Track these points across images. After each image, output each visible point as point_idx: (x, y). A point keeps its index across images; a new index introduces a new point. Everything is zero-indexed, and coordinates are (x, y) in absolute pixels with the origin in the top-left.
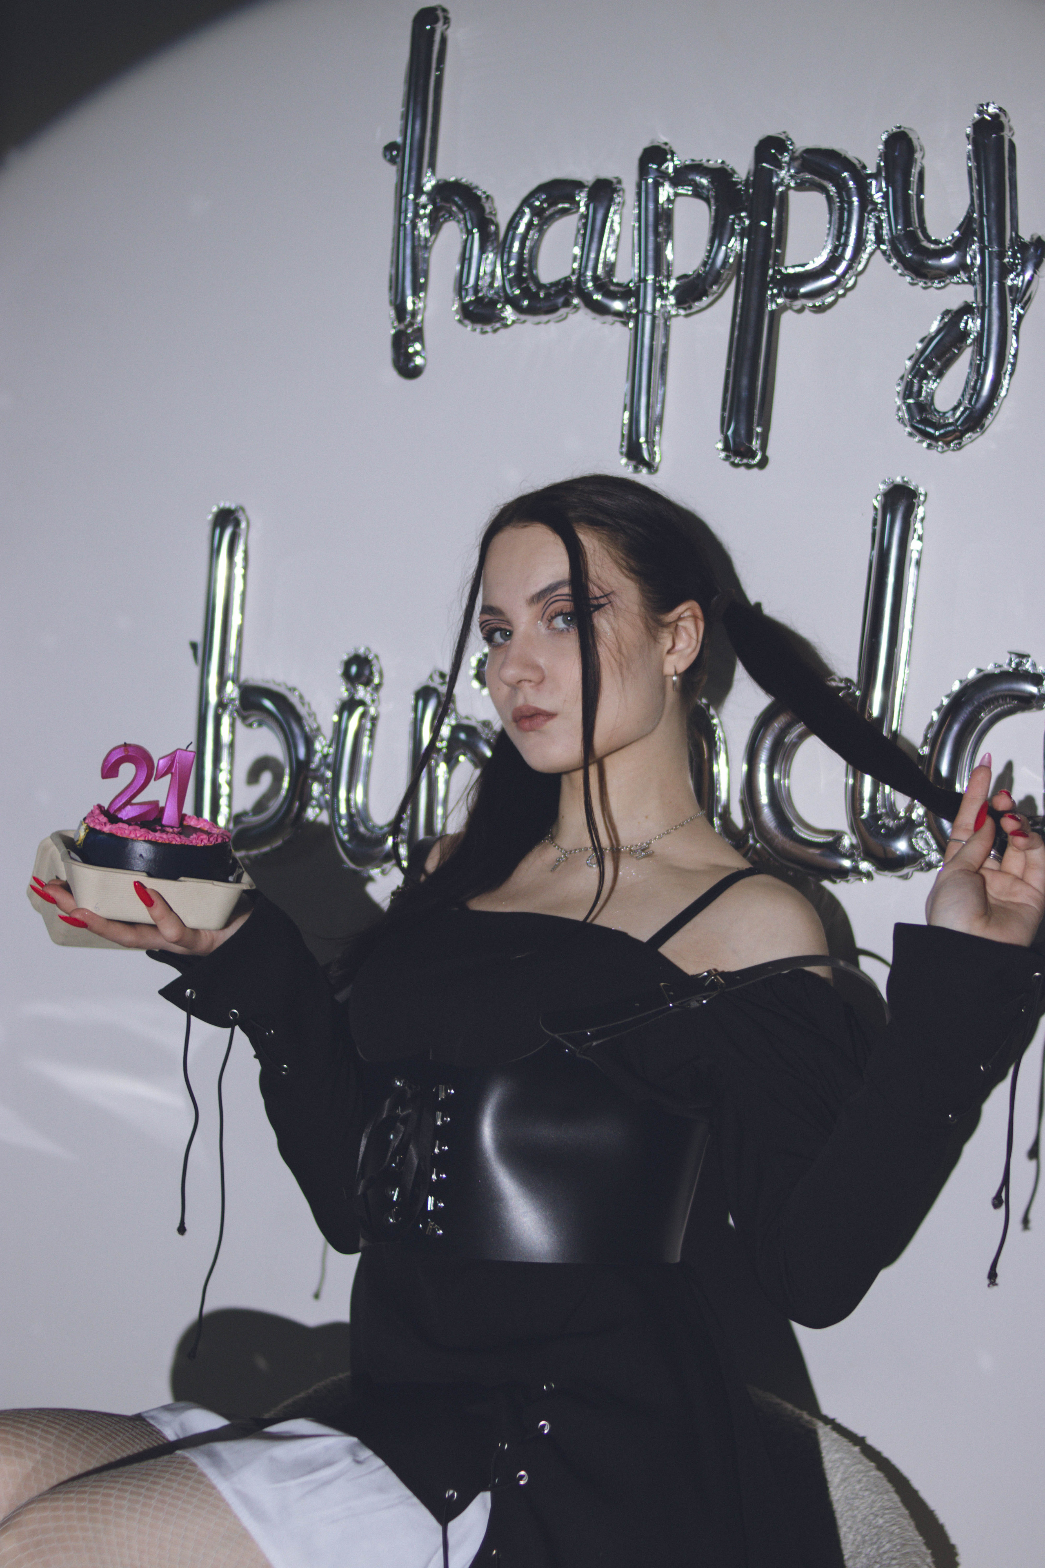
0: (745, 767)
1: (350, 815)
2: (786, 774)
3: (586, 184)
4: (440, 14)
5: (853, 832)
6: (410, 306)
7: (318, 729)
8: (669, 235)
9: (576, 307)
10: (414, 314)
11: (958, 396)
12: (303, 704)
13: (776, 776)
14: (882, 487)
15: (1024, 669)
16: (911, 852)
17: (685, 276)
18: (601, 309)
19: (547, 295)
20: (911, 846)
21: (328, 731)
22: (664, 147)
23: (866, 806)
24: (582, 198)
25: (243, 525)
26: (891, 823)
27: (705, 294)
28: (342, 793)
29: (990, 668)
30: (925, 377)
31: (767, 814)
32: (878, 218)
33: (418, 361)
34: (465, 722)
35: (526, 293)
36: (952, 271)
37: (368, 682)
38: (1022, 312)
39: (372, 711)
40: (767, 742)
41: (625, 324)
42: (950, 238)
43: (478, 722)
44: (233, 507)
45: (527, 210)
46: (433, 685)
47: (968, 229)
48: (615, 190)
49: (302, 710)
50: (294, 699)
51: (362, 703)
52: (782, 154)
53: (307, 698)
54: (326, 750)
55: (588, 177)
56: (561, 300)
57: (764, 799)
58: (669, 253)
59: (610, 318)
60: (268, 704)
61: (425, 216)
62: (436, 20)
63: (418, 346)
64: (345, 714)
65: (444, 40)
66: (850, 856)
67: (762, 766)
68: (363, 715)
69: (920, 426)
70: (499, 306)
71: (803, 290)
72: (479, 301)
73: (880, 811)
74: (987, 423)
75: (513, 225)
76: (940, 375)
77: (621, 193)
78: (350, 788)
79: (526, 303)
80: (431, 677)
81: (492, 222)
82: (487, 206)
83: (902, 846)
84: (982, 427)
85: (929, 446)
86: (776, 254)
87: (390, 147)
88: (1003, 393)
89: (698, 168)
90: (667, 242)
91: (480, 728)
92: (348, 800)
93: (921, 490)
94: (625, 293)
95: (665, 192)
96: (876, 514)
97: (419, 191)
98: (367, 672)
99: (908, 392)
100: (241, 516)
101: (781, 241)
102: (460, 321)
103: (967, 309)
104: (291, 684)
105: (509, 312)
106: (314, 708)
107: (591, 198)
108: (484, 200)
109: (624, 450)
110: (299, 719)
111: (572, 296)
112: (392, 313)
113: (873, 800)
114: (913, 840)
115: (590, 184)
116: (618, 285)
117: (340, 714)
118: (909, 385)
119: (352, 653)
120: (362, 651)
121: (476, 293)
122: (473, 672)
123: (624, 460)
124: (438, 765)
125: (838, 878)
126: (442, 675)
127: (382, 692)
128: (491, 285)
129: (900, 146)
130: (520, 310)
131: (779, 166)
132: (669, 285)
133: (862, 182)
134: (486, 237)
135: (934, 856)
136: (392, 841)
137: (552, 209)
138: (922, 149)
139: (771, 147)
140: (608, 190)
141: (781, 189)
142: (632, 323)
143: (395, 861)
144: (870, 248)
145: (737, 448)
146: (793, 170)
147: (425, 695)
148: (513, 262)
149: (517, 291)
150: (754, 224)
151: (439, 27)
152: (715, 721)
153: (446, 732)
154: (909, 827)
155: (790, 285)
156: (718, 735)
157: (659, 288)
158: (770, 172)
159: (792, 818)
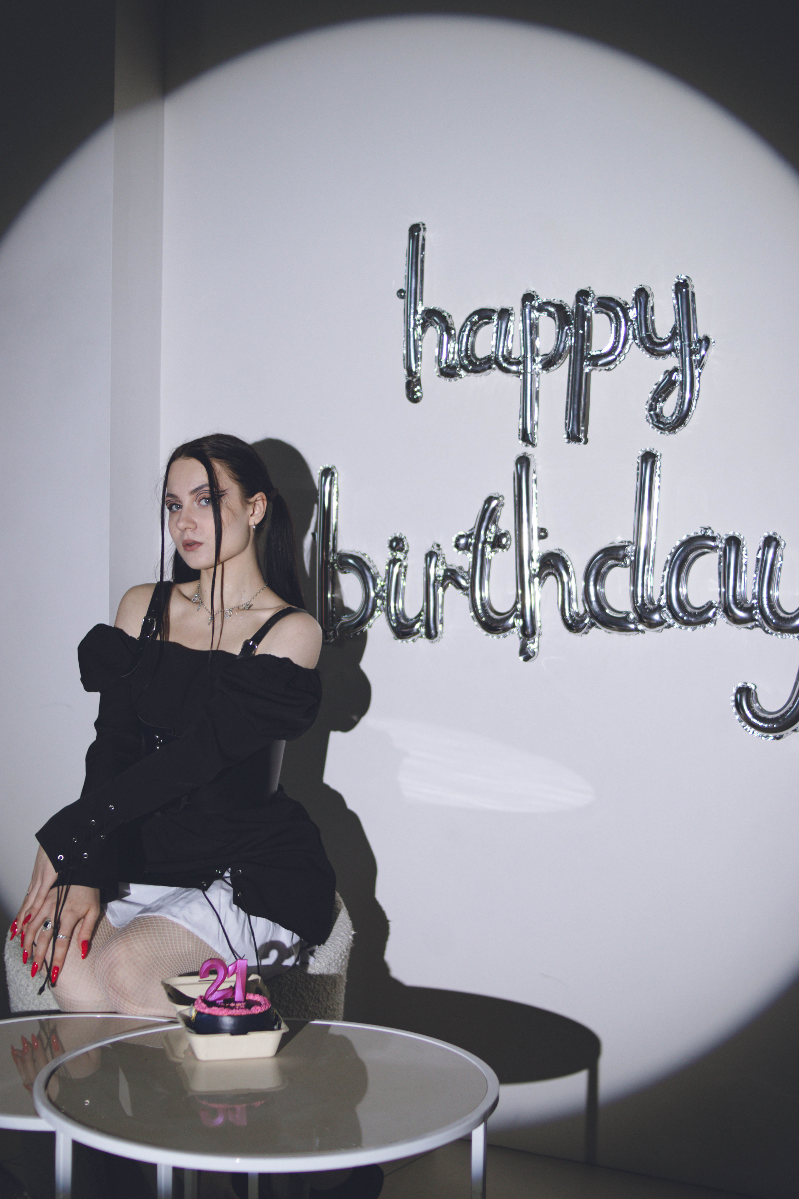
0: (583, 583)
1: (396, 614)
2: (603, 586)
3: (496, 310)
4: (421, 226)
5: (634, 612)
6: (414, 369)
7: (378, 573)
8: (537, 335)
9: (495, 370)
10: (416, 373)
11: (673, 410)
12: (370, 561)
13: (598, 588)
14: (641, 453)
15: (707, 534)
16: (660, 620)
17: (546, 355)
18: (507, 371)
19: (481, 364)
20: (661, 617)
21: (383, 574)
22: (532, 293)
23: (640, 599)
24: (495, 317)
25: (336, 475)
26: (651, 607)
27: (555, 364)
28: (392, 604)
29: (692, 534)
30: (658, 401)
31: (594, 604)
32: (634, 327)
33: (419, 394)
34: (451, 567)
35: (470, 362)
36: (668, 352)
37: (401, 550)
38: (700, 371)
39: (405, 564)
40: (593, 572)
41: (519, 377)
42: (667, 336)
43: (457, 567)
44: (330, 467)
45: (469, 323)
46: (434, 550)
47: (675, 334)
48: (510, 314)
49: (369, 564)
50: (365, 559)
51: (399, 560)
52: (588, 298)
53: (371, 558)
54: (382, 583)
55: (498, 307)
56: (487, 366)
57: (593, 598)
58: (538, 343)
59: (511, 375)
60: (351, 561)
61: (419, 325)
62: (419, 230)
63: (418, 388)
64: (392, 566)
65: (424, 239)
66: (633, 623)
67: (592, 583)
68: (400, 566)
69: (656, 424)
70: (458, 369)
71: (600, 362)
72: (448, 366)
73: (646, 601)
74: (686, 422)
75: (462, 331)
76: (664, 400)
77: (513, 315)
78: (396, 601)
79: (470, 367)
80: (433, 546)
81: (453, 329)
82: (449, 321)
83: (656, 617)
84: (684, 424)
85: (661, 433)
86: (587, 346)
87: (401, 291)
88: (693, 408)
89: (549, 303)
90: (536, 338)
91: (457, 570)
92: (395, 607)
93: (658, 454)
94: (518, 363)
95: (535, 314)
96: (638, 465)
97: (416, 312)
98: (401, 545)
99: (652, 408)
100: (334, 471)
101: (589, 338)
102: (438, 376)
103: (675, 370)
104: (363, 552)
105: (462, 373)
106: (375, 563)
107: (500, 318)
108: (447, 318)
109: (521, 437)
110: (369, 569)
111: (492, 364)
112: (405, 372)
113: (643, 597)
114: (661, 614)
115: (499, 311)
116: (514, 358)
117: (389, 565)
118: (651, 405)
119: (394, 536)
120: (398, 535)
121: (446, 363)
122: (453, 544)
123: (521, 442)
124: (438, 588)
125: (629, 633)
126: (438, 546)
127: (409, 554)
128: (453, 359)
129: (642, 295)
130: (468, 371)
131: (587, 304)
132: (538, 359)
133: (625, 312)
134: (450, 336)
135: (671, 621)
136: (417, 626)
137: (481, 322)
138: (653, 295)
139: (583, 295)
140: (507, 314)
141: (588, 314)
142: (521, 377)
143: (419, 635)
144: (630, 342)
145: (573, 437)
146: (593, 305)
147: (430, 555)
148: (463, 349)
149: (466, 362)
150: (577, 332)
151: (421, 233)
152: (569, 563)
153: (441, 572)
154: (659, 608)
155: (595, 360)
156: (571, 570)
157: (533, 360)
158: (583, 307)
159: (606, 606)
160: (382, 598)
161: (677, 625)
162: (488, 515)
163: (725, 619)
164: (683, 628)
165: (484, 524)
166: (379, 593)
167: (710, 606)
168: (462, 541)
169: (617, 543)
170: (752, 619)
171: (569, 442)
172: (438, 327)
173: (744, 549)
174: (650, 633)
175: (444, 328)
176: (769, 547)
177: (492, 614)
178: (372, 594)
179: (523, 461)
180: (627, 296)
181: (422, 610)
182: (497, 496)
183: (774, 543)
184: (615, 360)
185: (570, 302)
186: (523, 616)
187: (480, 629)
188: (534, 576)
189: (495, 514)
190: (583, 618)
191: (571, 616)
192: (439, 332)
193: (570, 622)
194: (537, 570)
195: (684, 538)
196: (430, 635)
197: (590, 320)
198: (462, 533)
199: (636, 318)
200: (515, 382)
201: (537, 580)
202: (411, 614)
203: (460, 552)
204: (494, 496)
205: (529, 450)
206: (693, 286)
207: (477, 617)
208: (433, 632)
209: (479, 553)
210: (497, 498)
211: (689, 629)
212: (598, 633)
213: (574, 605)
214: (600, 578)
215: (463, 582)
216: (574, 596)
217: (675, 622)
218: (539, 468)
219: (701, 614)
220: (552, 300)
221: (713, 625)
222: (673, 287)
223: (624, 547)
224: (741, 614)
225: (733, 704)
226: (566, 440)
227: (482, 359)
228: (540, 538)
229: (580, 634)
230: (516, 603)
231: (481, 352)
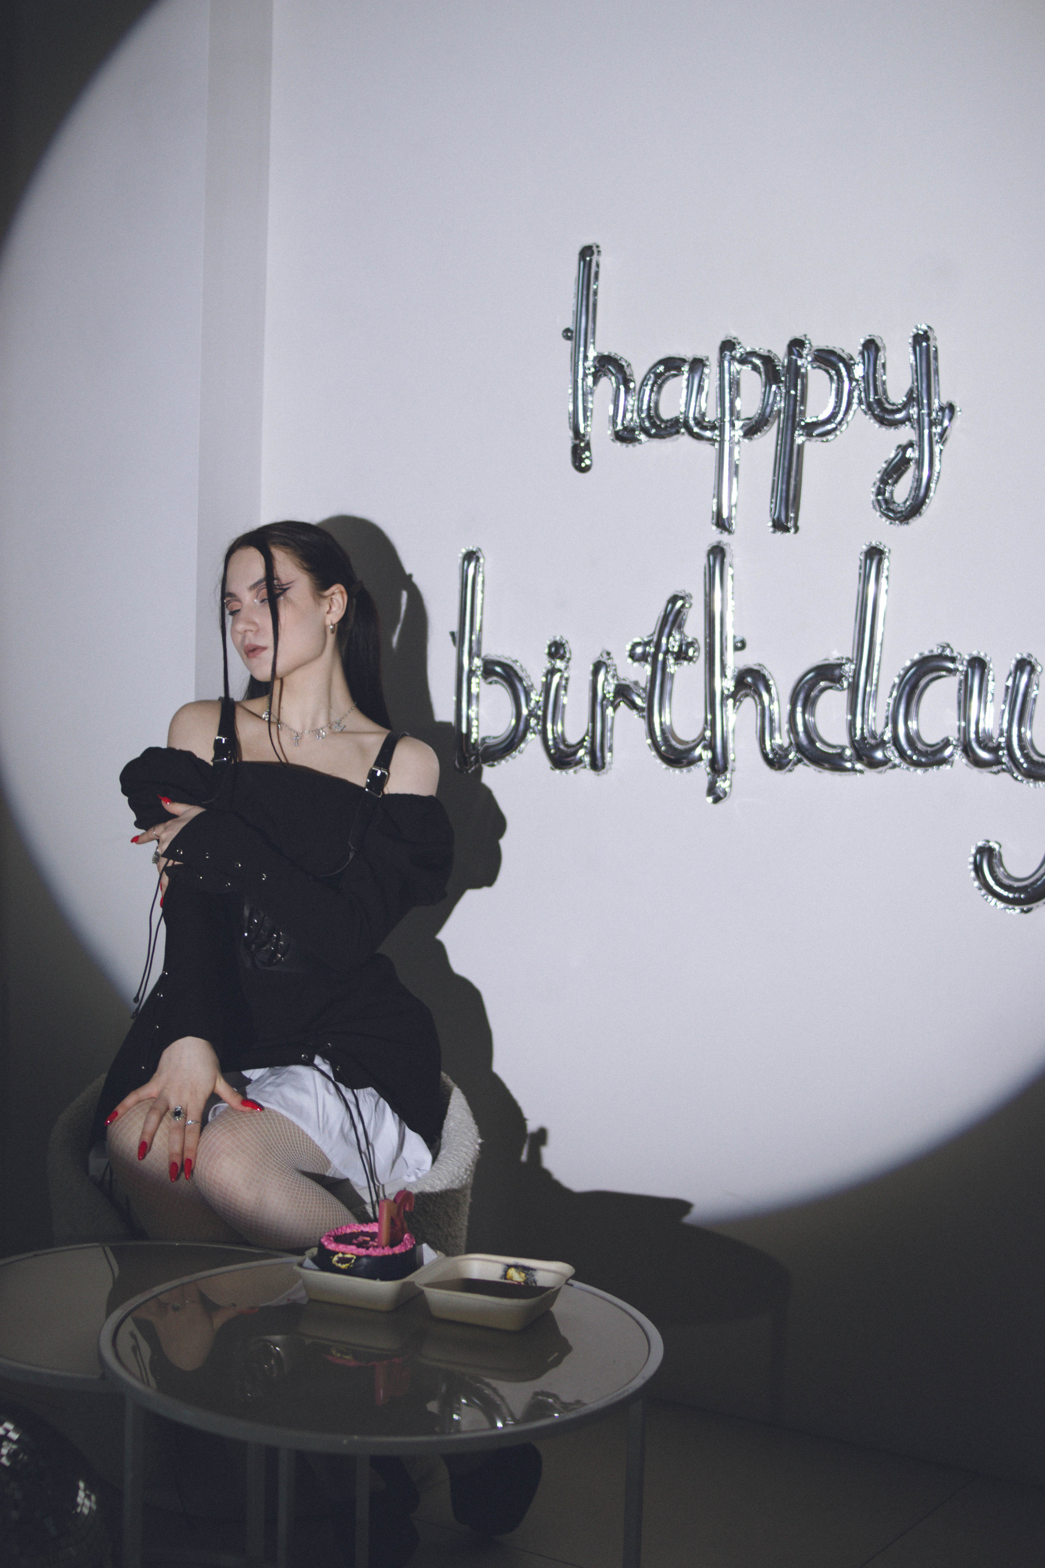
0: (789, 709)
1: (554, 739)
2: (813, 714)
3: (687, 360)
4: (595, 249)
5: (851, 747)
6: (582, 431)
7: (532, 686)
8: (738, 395)
9: (683, 434)
10: (584, 435)
11: (906, 496)
12: (523, 671)
13: (807, 716)
14: (865, 548)
15: (945, 653)
16: (883, 759)
17: (749, 419)
18: (698, 437)
19: (666, 427)
20: (885, 756)
21: (538, 687)
22: (733, 341)
23: (858, 732)
24: (685, 368)
25: (481, 561)
26: (872, 742)
27: (760, 430)
28: (549, 726)
29: (926, 653)
30: (887, 483)
31: (802, 735)
32: (859, 389)
33: (587, 462)
34: (623, 682)
35: (653, 425)
36: (902, 422)
37: (562, 658)
38: (942, 447)
39: (566, 675)
40: (801, 695)
41: (713, 445)
42: (901, 402)
43: (631, 682)
44: (474, 550)
45: (652, 376)
46: (603, 659)
47: (912, 398)
48: (704, 365)
49: (521, 673)
50: (517, 667)
51: (559, 670)
52: (802, 350)
53: (524, 667)
54: (537, 698)
55: (689, 355)
56: (673, 430)
57: (800, 728)
58: (738, 403)
59: (703, 442)
60: (498, 669)
61: (590, 374)
62: (592, 254)
63: (587, 454)
64: (549, 676)
65: (598, 266)
66: (850, 761)
67: (799, 709)
68: (561, 677)
69: (885, 512)
70: (637, 433)
71: (816, 432)
72: (625, 428)
73: (866, 734)
74: (922, 511)
75: (643, 384)
76: (896, 482)
77: (709, 366)
78: (554, 723)
79: (653, 431)
80: (601, 655)
81: (632, 381)
82: (628, 372)
83: (879, 755)
84: (920, 513)
85: (891, 523)
86: (801, 411)
87: (567, 330)
88: (931, 494)
89: (754, 353)
90: (736, 398)
91: (632, 686)
92: (553, 730)
93: (886, 550)
94: (713, 428)
95: (736, 366)
96: (861, 563)
97: (586, 358)
98: (562, 652)
99: (880, 492)
100: (479, 554)
101: (804, 401)
102: (613, 440)
103: (911, 445)
104: (514, 659)
105: (642, 437)
106: (529, 673)
107: (692, 370)
108: (625, 367)
109: (714, 521)
110: (521, 680)
111: (681, 428)
112: (571, 434)
113: (862, 729)
114: (885, 752)
115: (691, 360)
116: (709, 422)
117: (546, 676)
118: (879, 488)
119: (552, 639)
120: (558, 639)
121: (623, 424)
122: (627, 654)
123: (714, 528)
124: (607, 708)
125: (843, 774)
126: (608, 654)
127: (571, 663)
128: (632, 419)
129: (871, 347)
130: (649, 435)
131: (801, 356)
132: (738, 424)
133: (849, 368)
134: (628, 390)
135: (897, 761)
136: (581, 752)
137: (667, 374)
138: (884, 348)
139: (796, 345)
140: (701, 365)
141: (803, 370)
142: (717, 445)
143: (582, 765)
144: (855, 406)
145: (779, 526)
146: (809, 359)
147: (598, 667)
148: (645, 407)
149: (647, 424)
150: (788, 392)
151: (595, 258)
152: (771, 682)
153: (611, 688)
154: (882, 744)
155: (809, 429)
156: (773, 691)
157: (733, 425)
158: (796, 361)
159: (816, 739)
160: (537, 717)
161: (904, 765)
162: (671, 618)
163: (964, 761)
164: (912, 769)
165: (667, 630)
166: (533, 709)
167: (946, 743)
168: (639, 650)
169: (832, 660)
170: (998, 762)
171: (774, 532)
172: (613, 378)
173: (991, 673)
174: (871, 775)
175: (621, 381)
176: (1022, 672)
177: (674, 743)
178: (525, 711)
179: (718, 552)
180: (852, 347)
181: (587, 734)
182: (682, 594)
183: (1028, 668)
184: (834, 429)
185: (780, 353)
186: (711, 746)
187: (659, 761)
188: (728, 697)
189: (680, 617)
190: (787, 751)
191: (773, 750)
192: (615, 385)
193: (771, 756)
194: (732, 689)
195: (916, 657)
196: (597, 765)
197: (804, 376)
198: (638, 640)
199: (863, 377)
200: (708, 451)
201: (730, 702)
202: (573, 739)
203: (636, 664)
204: (680, 594)
205: (725, 538)
206: (935, 339)
207: (655, 745)
208: (599, 763)
209: (659, 666)
210: (682, 598)
211: (919, 771)
212: (806, 773)
213: (777, 735)
214: (809, 704)
215: (638, 701)
216: (776, 724)
217: (902, 761)
218: (736, 561)
219: (935, 753)
220: (757, 349)
221: (948, 767)
222: (911, 340)
223: (840, 666)
224: (984, 755)
225: (971, 867)
226: (771, 529)
227: (668, 421)
228: (736, 649)
229: (783, 771)
230: (705, 730)
231: (667, 413)
